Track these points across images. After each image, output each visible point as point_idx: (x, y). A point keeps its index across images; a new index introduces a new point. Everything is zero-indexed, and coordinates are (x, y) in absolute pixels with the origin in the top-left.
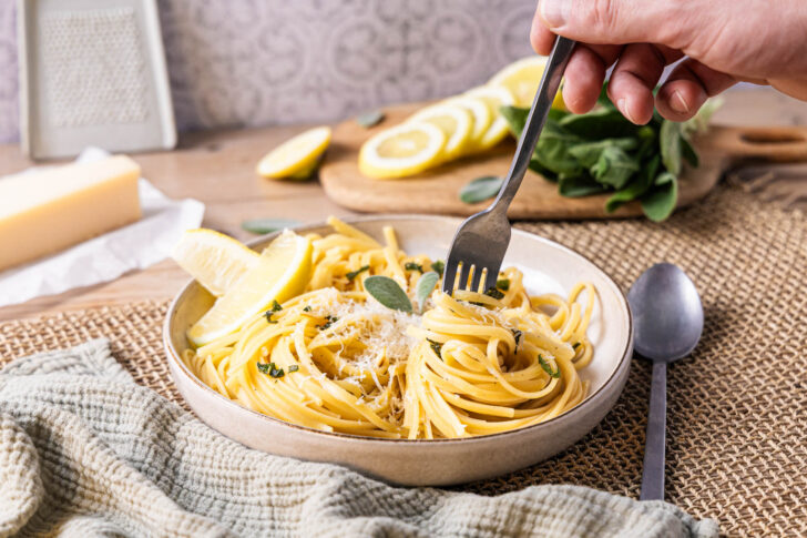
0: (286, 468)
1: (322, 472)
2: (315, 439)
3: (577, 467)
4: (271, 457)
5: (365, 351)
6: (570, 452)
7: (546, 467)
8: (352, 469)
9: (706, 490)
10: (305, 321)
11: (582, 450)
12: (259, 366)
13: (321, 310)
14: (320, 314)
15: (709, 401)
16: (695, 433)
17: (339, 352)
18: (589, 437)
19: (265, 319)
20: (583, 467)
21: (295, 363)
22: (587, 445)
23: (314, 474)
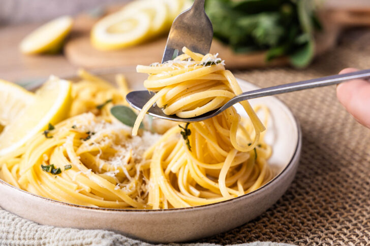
0: (69, 235)
1: (96, 236)
2: (89, 213)
3: (271, 226)
4: (56, 229)
5: (116, 155)
6: (264, 217)
7: (249, 227)
8: (117, 232)
9: (362, 236)
10: (73, 135)
11: (272, 215)
12: (43, 167)
13: (83, 127)
14: (83, 130)
15: (352, 179)
16: (348, 200)
17: (99, 155)
18: (275, 207)
19: (44, 136)
20: (274, 226)
21: (68, 163)
22: (275, 211)
23: (90, 237)
